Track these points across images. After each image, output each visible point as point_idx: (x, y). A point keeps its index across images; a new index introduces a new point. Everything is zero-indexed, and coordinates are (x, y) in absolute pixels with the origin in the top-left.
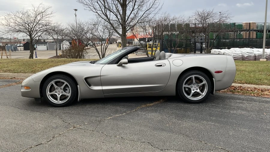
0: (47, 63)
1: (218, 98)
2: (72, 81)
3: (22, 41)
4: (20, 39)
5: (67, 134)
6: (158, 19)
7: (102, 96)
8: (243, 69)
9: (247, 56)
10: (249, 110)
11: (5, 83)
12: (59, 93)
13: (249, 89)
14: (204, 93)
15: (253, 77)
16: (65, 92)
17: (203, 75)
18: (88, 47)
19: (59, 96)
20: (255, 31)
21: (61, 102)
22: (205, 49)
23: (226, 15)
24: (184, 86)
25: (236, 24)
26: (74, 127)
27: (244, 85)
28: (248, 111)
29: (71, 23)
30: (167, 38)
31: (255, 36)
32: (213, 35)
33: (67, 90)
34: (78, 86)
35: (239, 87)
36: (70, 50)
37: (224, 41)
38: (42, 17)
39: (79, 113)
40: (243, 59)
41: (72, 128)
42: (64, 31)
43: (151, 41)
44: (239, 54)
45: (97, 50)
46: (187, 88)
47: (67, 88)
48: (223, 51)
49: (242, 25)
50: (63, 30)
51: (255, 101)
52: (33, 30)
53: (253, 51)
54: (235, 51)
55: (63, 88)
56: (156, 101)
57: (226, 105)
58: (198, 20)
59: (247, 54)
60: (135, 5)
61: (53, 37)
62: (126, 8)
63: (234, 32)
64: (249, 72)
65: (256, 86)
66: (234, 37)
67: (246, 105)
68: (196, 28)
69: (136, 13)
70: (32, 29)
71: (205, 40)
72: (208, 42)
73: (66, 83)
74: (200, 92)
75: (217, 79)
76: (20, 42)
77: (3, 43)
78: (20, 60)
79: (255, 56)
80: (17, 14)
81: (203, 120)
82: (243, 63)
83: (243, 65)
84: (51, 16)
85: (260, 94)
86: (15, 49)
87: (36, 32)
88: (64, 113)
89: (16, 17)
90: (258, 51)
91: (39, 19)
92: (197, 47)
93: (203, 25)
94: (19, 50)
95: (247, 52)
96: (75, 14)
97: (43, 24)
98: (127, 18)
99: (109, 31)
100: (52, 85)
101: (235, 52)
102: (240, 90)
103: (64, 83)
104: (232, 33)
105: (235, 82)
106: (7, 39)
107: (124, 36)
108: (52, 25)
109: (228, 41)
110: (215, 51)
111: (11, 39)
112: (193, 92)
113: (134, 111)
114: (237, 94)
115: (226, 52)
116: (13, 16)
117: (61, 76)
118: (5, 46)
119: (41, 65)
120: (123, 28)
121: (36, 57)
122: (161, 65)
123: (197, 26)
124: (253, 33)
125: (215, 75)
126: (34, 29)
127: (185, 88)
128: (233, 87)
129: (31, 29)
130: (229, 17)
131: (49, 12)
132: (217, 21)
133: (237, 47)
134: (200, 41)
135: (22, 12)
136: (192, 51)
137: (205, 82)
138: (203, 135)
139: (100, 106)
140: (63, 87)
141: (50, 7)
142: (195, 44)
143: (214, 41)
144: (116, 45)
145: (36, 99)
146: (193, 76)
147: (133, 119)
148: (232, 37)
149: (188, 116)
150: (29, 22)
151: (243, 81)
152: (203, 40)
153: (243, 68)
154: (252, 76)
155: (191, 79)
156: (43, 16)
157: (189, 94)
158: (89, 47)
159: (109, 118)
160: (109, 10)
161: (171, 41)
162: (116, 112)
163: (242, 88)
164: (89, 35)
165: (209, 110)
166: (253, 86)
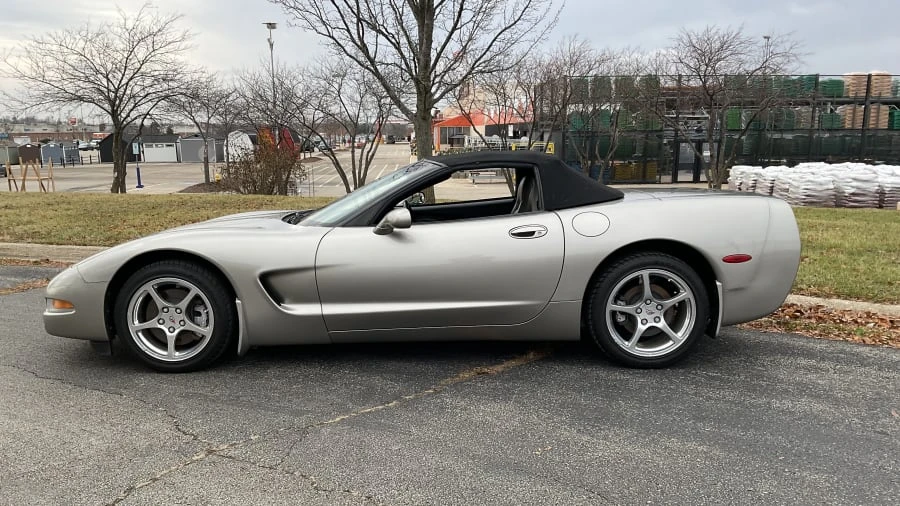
0: (163, 211)
1: (734, 349)
2: (214, 282)
3: (98, 129)
4: (91, 123)
5: (178, 478)
6: (547, 59)
7: (322, 336)
8: (832, 241)
9: (853, 191)
10: (836, 400)
11: (13, 279)
12: (172, 324)
13: (847, 318)
14: (680, 334)
15: (865, 274)
16: (193, 320)
17: (679, 271)
18: (313, 155)
19: (171, 336)
20: (885, 103)
21: (179, 356)
22: (709, 166)
23: (787, 46)
24: (611, 306)
25: (820, 79)
26: (210, 452)
27: (832, 300)
28: (837, 402)
29: (251, 71)
30: (579, 125)
31: (884, 123)
32: (740, 114)
33: (199, 314)
34: (238, 301)
35: (810, 309)
36: (246, 163)
37: (777, 136)
38: (151, 49)
39: (238, 397)
40: (839, 201)
41: (202, 455)
42: (231, 98)
43: (525, 135)
44: (826, 184)
45: (337, 164)
46: (622, 313)
47: (200, 309)
48: (771, 172)
49: (840, 84)
50: (228, 96)
51: (863, 362)
52: (124, 94)
53: (875, 173)
54: (813, 174)
55: (184, 310)
56: (513, 358)
57: (760, 376)
58: (688, 66)
59: (855, 184)
60: (461, 9)
61: (194, 120)
62: (432, 20)
63: (814, 108)
64: (852, 254)
65: (874, 308)
66: (812, 126)
67: (830, 377)
68: (681, 90)
69: (467, 38)
70: (120, 93)
71: (711, 136)
72: (720, 142)
73: (195, 290)
74: (668, 330)
75: (731, 285)
76: (90, 135)
77: (33, 136)
78: (75, 199)
79: (881, 193)
80: (68, 41)
81: (671, 434)
82: (837, 219)
83: (834, 227)
84: (182, 47)
85: (884, 338)
86: (73, 158)
87: (132, 100)
88: (187, 396)
89: (66, 50)
90: (893, 175)
91: (141, 56)
92: (681, 156)
93: (704, 83)
94: (86, 160)
95: (853, 176)
96: (269, 40)
97: (156, 73)
98: (433, 55)
99: (379, 101)
100: (148, 299)
101: (811, 178)
102: (813, 321)
103: (188, 290)
104: (803, 109)
105: (800, 291)
106: (46, 122)
107: (424, 119)
108: (188, 78)
109: (789, 136)
110: (742, 173)
111: (60, 123)
112: (641, 328)
113: (429, 395)
114: (801, 336)
115: (781, 175)
116: (55, 48)
117: (180, 266)
118: (39, 146)
119: (142, 215)
120: (419, 93)
121: (140, 186)
122: (533, 233)
123: (685, 83)
124: (878, 109)
125: (724, 269)
126: (125, 90)
127: (614, 314)
128: (789, 307)
129: (117, 90)
130: (795, 55)
131: (174, 32)
132: (753, 68)
133: (820, 161)
134: (693, 135)
135: (84, 33)
136: (664, 169)
137: (685, 294)
138: (663, 492)
139: (315, 371)
140: (184, 304)
141: (179, 14)
142: (678, 148)
143: (743, 137)
144: (408, 147)
145: (96, 343)
146: (645, 273)
147: (420, 424)
148: (804, 124)
149: (619, 415)
150: (109, 66)
151: (826, 289)
152: (705, 135)
153: (831, 237)
154: (862, 267)
155: (636, 282)
156: (156, 47)
157: (627, 336)
158: (316, 153)
159: (338, 419)
160: (374, 28)
161: (592, 136)
162: (367, 397)
163: (822, 312)
164: (311, 114)
165: (695, 394)
166: (861, 306)
